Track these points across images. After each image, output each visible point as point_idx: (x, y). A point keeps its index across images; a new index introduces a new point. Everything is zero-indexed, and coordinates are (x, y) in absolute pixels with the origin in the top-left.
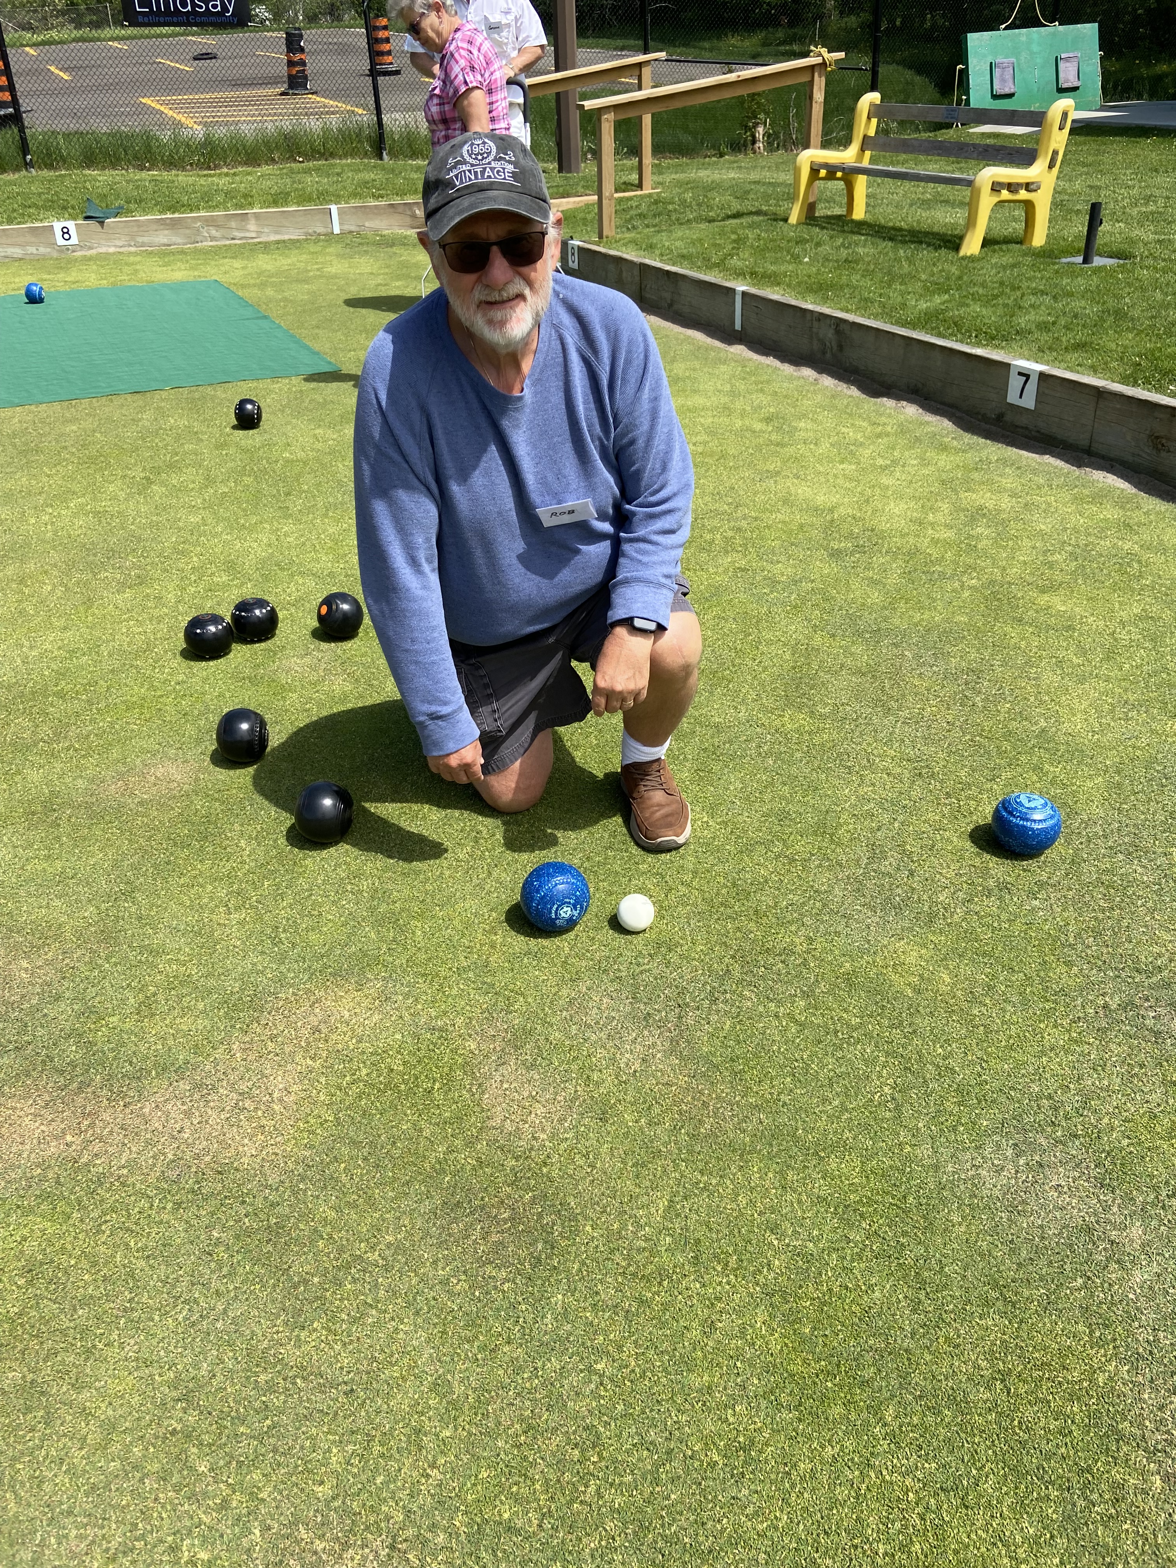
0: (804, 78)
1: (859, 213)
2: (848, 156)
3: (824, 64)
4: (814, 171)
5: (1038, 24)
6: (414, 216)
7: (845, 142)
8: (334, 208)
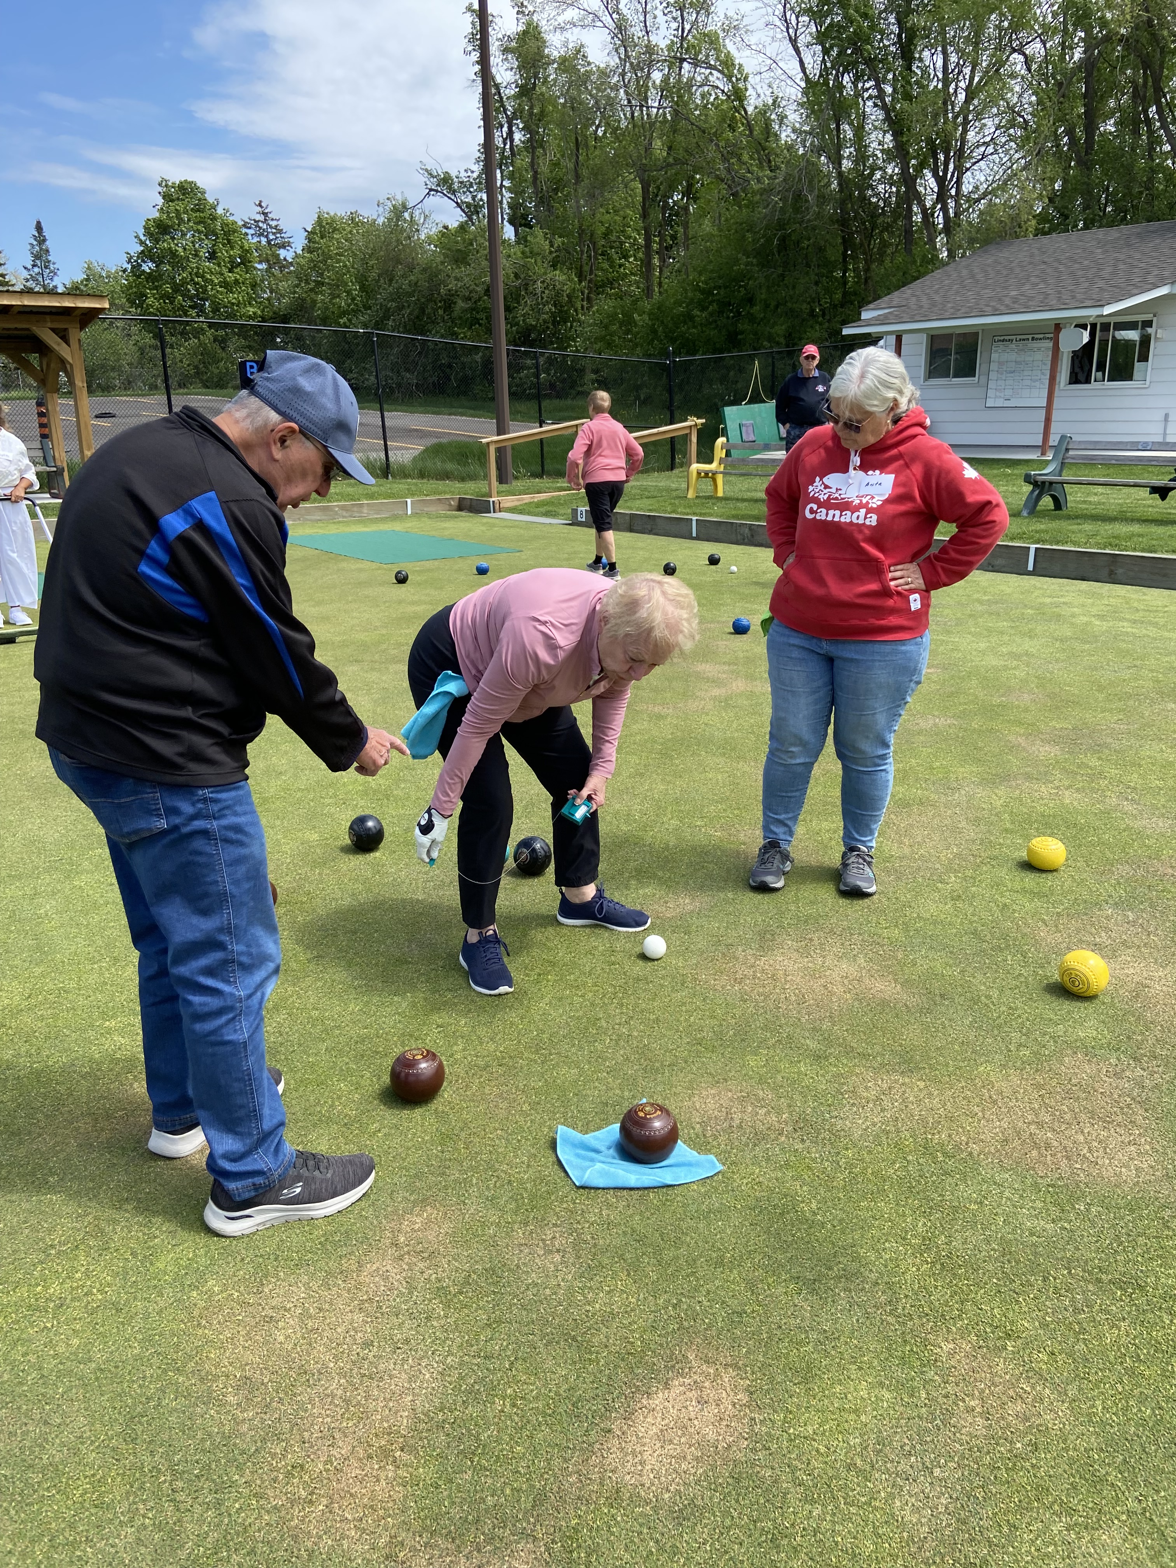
0: (687, 431)
1: (720, 494)
2: (713, 466)
3: (696, 425)
4: (699, 473)
5: (764, 402)
6: (450, 505)
7: (711, 462)
8: (409, 501)
